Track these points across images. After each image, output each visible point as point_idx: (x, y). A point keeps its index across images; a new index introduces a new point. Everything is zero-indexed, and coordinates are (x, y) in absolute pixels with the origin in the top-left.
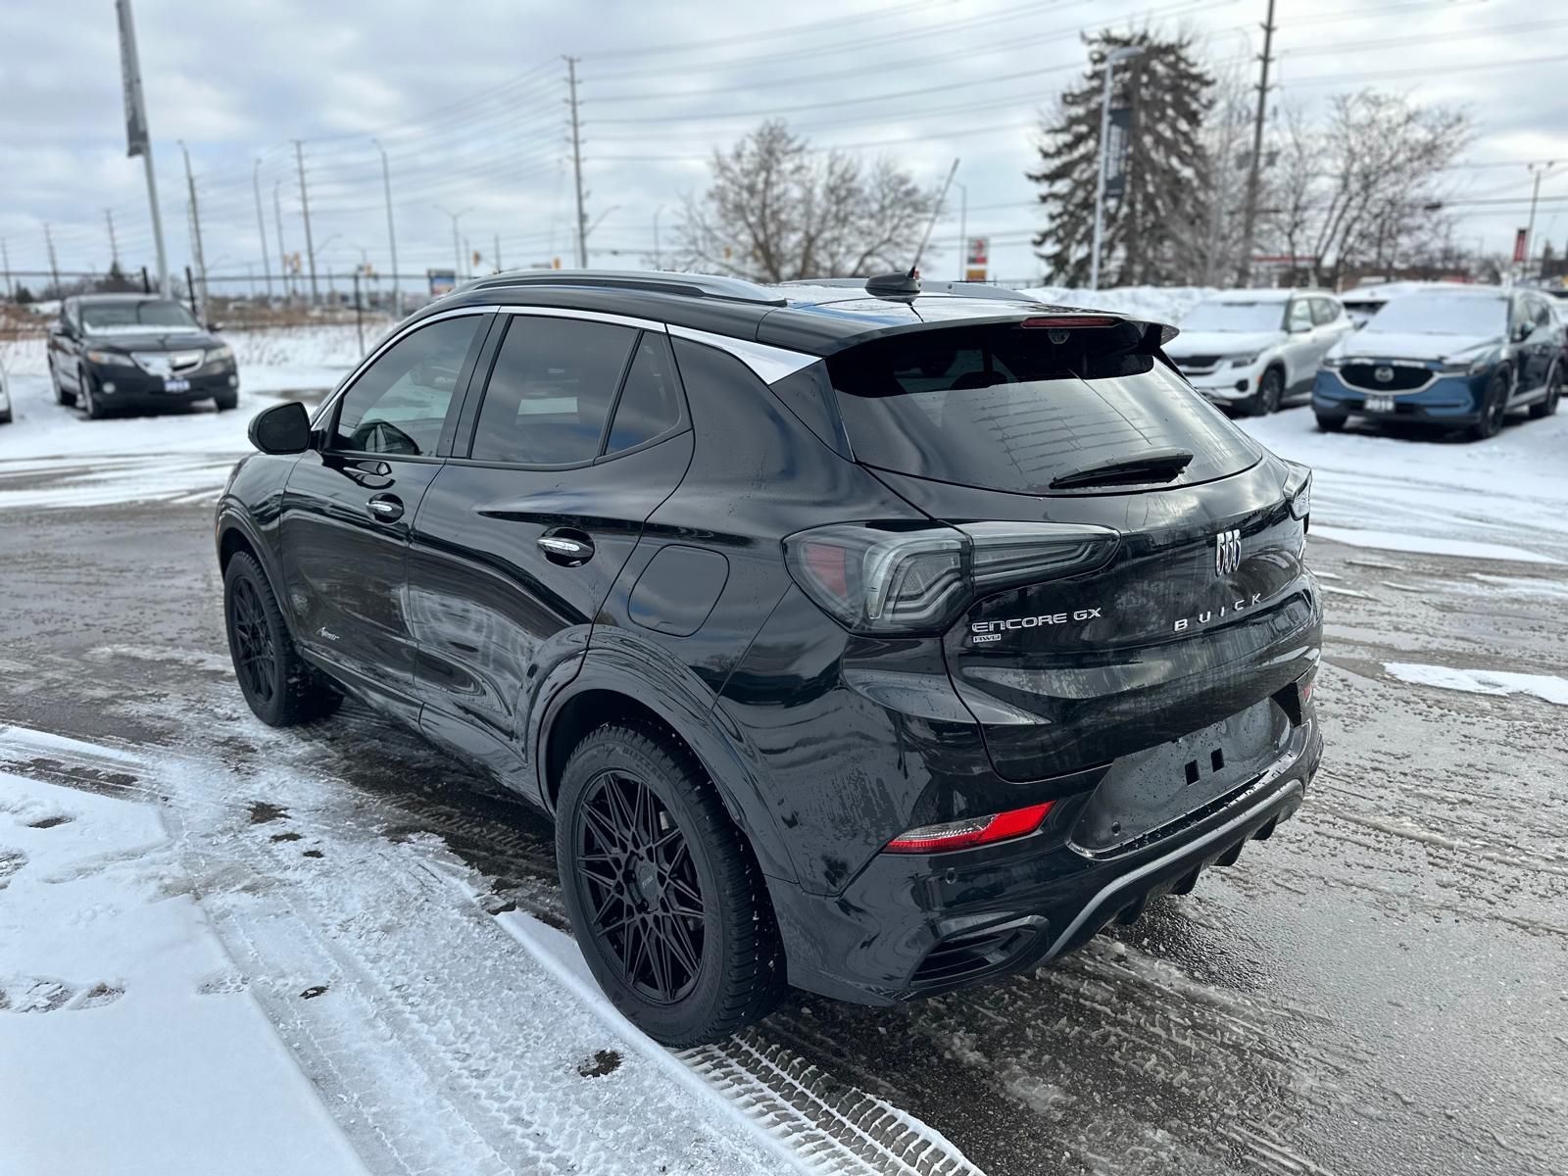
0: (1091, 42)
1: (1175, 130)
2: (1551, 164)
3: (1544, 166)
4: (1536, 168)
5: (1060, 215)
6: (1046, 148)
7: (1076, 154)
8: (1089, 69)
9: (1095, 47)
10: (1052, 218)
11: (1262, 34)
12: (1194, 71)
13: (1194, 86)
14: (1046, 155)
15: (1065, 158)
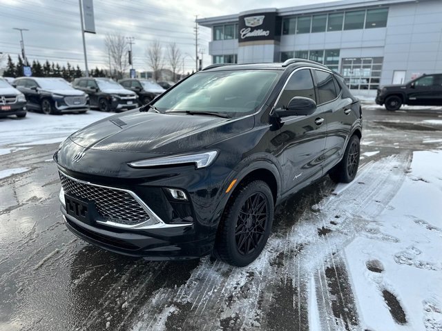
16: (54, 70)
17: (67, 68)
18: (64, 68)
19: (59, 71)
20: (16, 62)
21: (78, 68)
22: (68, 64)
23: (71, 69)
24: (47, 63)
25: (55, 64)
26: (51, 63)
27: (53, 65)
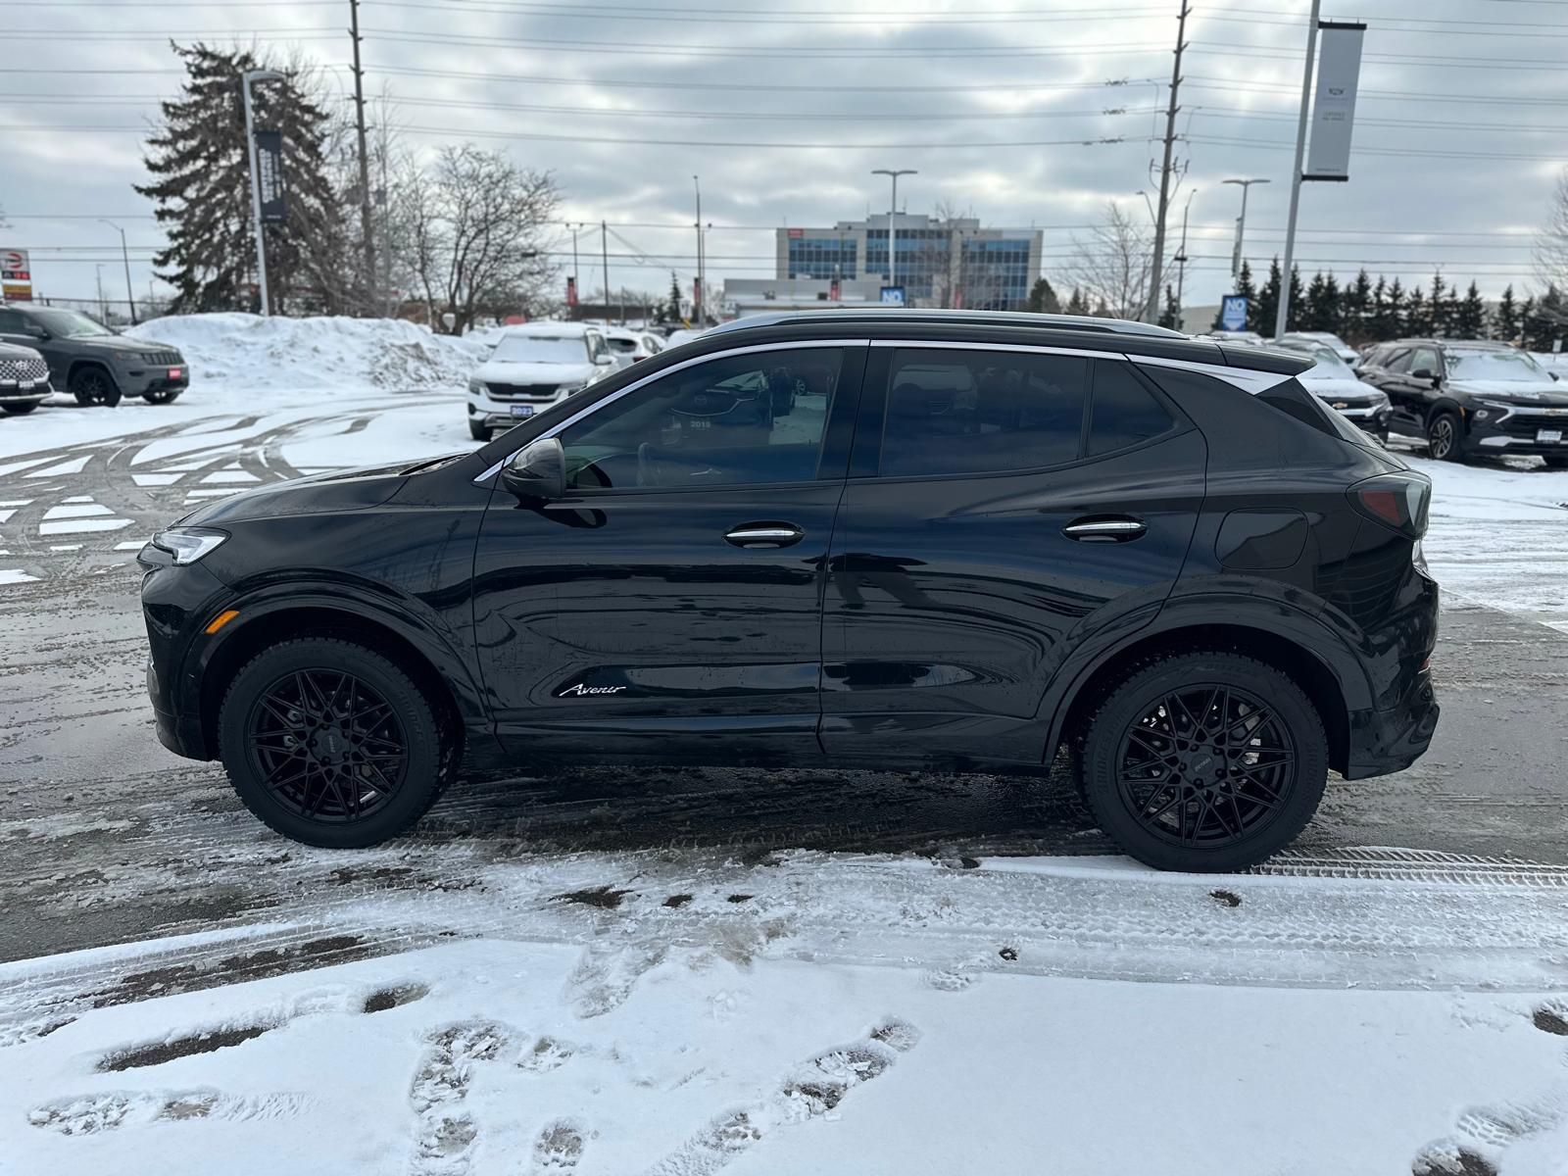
0: (185, 53)
1: (295, 159)
2: (582, 225)
3: (577, 227)
4: (572, 227)
5: (181, 234)
6: (152, 161)
7: (187, 171)
8: (189, 81)
9: (189, 59)
10: (173, 236)
11: (352, 75)
12: (305, 102)
13: (308, 117)
14: (153, 167)
15: (175, 174)
16: (1380, 304)
17: (1427, 295)
18: (1418, 295)
19: (1394, 307)
20: (1260, 281)
21: (1473, 292)
22: (1437, 280)
23: (1444, 296)
24: (1362, 280)
25: (1389, 284)
26: (1373, 282)
27: (1381, 286)
